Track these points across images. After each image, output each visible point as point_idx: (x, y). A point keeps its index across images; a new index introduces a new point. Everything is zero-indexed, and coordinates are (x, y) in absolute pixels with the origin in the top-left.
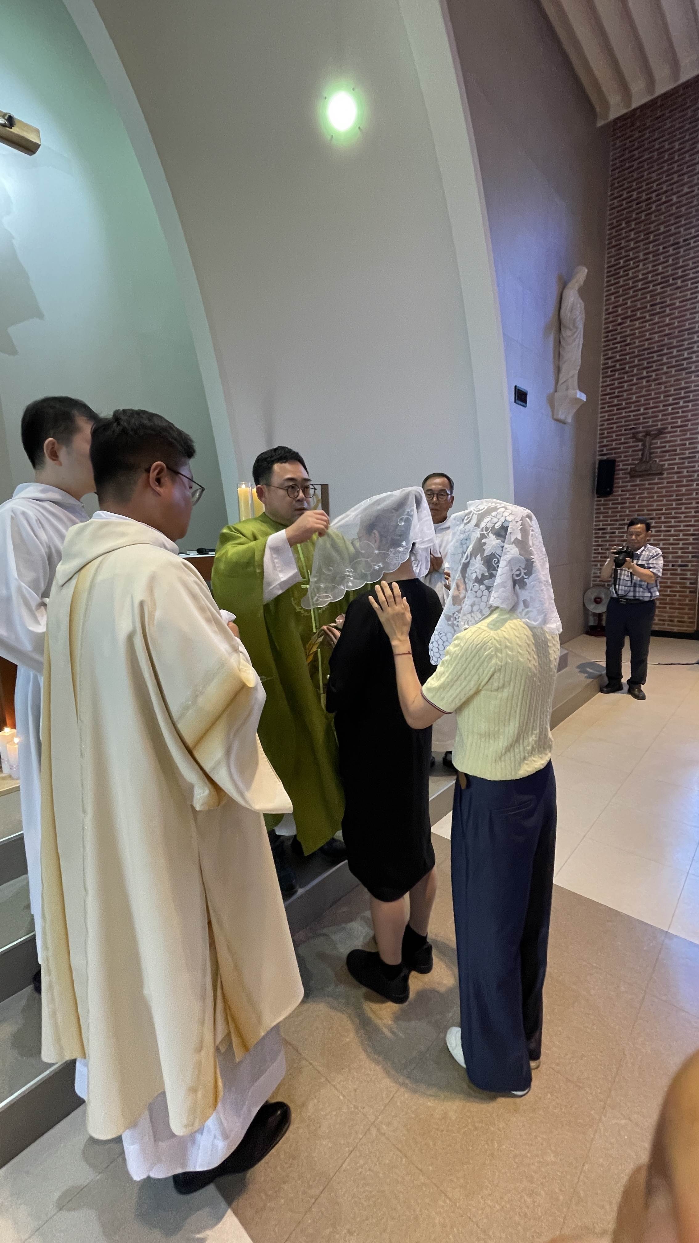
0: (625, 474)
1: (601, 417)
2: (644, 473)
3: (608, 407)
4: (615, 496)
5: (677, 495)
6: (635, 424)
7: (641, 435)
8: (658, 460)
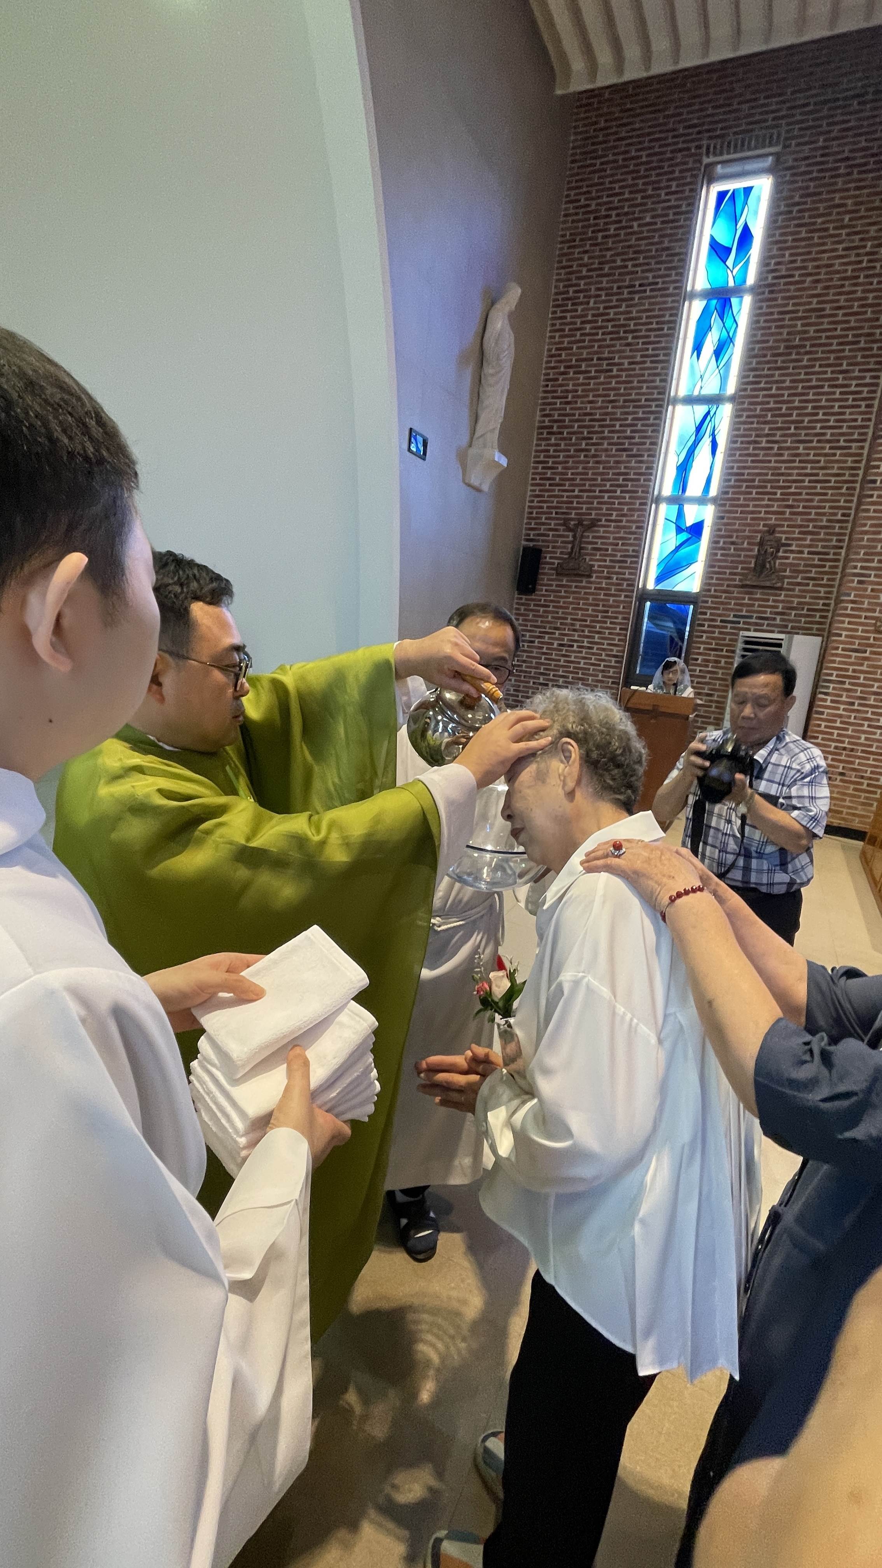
0: (552, 569)
1: (531, 491)
2: (571, 572)
3: (540, 479)
4: (537, 595)
5: (604, 606)
6: (567, 508)
7: (572, 523)
8: (588, 558)
